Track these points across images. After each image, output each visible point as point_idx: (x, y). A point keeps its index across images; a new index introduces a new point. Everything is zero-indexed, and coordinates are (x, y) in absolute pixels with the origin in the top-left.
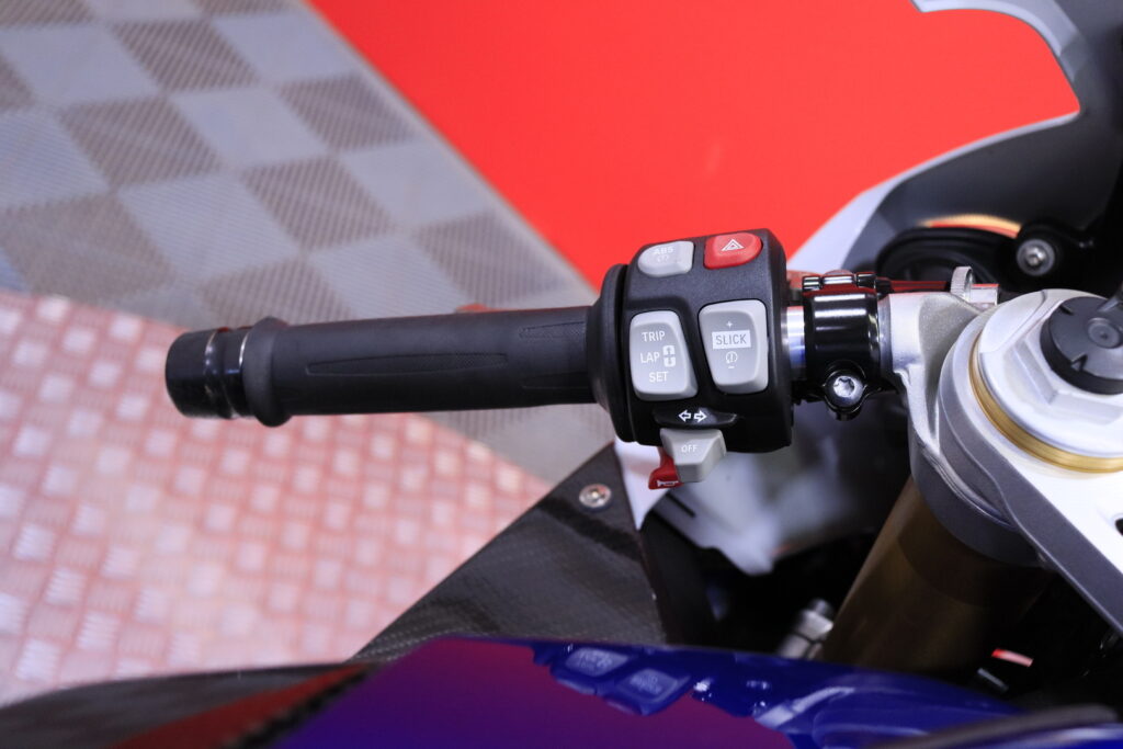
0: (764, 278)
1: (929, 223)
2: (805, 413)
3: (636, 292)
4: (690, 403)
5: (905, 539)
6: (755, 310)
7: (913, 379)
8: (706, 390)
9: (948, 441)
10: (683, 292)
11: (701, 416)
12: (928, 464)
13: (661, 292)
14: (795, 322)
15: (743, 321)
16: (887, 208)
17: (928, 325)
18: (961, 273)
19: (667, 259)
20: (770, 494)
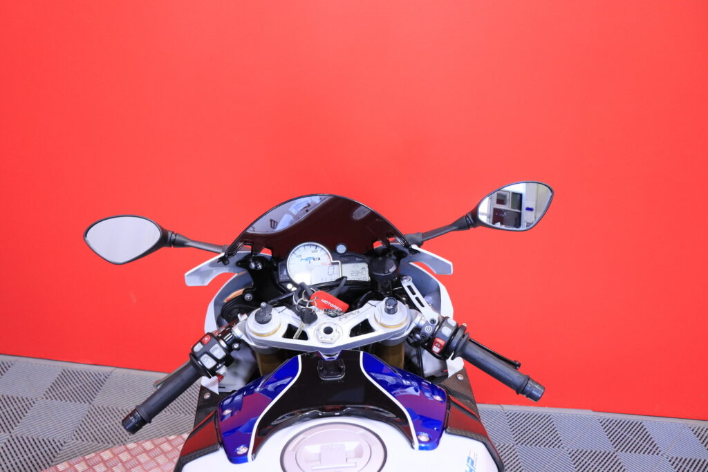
0: (214, 340)
1: (225, 301)
2: (233, 354)
3: (198, 355)
4: (217, 365)
5: (262, 361)
6: (217, 345)
7: (244, 338)
8: (218, 361)
9: (255, 343)
10: (204, 351)
11: (220, 365)
12: (255, 348)
13: (201, 352)
14: (222, 343)
15: (216, 348)
16: (216, 304)
17: (240, 329)
18: (239, 315)
19: (198, 348)
20: (235, 374)
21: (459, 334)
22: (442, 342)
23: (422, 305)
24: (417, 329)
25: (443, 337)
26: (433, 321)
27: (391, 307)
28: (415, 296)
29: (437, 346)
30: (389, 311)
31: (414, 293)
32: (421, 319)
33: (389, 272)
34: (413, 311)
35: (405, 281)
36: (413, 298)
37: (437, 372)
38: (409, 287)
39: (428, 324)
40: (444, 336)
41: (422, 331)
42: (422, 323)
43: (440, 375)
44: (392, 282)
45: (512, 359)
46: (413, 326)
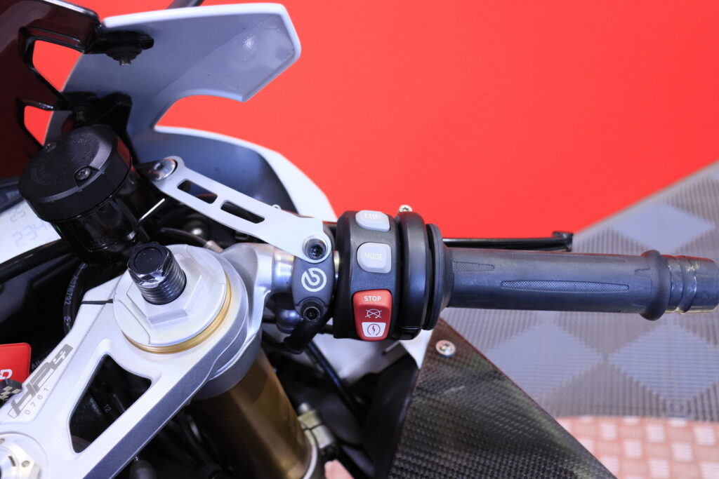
21: (417, 244)
22: (381, 299)
23: (256, 219)
24: (281, 297)
25: (375, 281)
26: (316, 249)
27: (159, 279)
28: (218, 203)
29: (372, 319)
30: (161, 296)
31: (209, 198)
32: (275, 263)
33: (93, 170)
34: (238, 250)
35: (162, 175)
36: (213, 211)
37: (372, 361)
38: (186, 186)
39: (306, 266)
40: (376, 275)
41: (297, 298)
42: (284, 272)
43: (384, 364)
44: (126, 199)
45: (545, 234)
46: (261, 294)
